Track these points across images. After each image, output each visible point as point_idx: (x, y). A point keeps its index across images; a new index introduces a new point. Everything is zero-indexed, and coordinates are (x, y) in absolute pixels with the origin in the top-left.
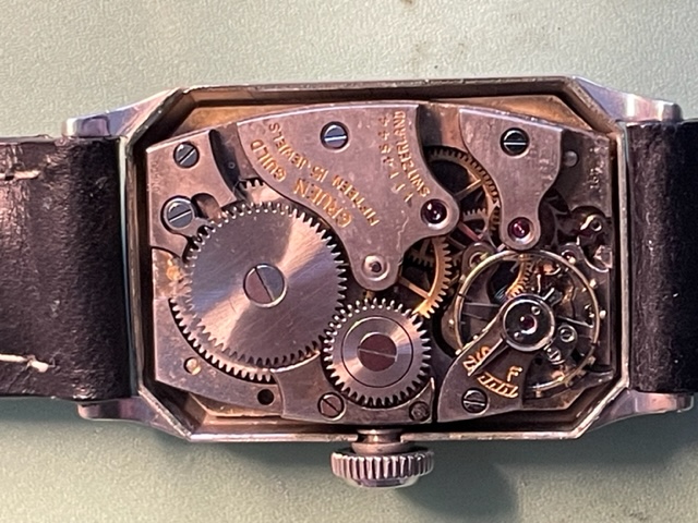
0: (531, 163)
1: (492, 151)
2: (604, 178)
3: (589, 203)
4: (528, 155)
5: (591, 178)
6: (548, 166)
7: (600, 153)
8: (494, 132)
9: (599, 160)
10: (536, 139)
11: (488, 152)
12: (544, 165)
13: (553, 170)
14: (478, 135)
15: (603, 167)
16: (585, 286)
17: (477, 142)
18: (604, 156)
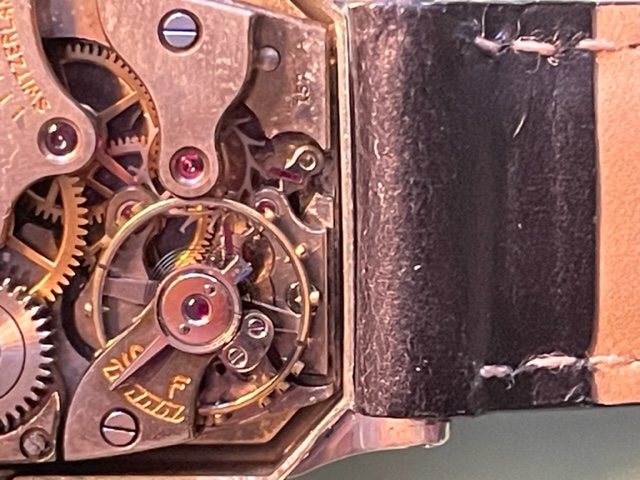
0: (204, 64)
1: (145, 45)
2: (318, 90)
3: (295, 128)
4: (201, 50)
5: (298, 89)
6: (230, 68)
7: (312, 51)
8: (148, 14)
9: (310, 61)
10: (212, 27)
11: (140, 46)
12: (223, 66)
13: (238, 75)
14: (124, 21)
15: (316, 73)
16: (288, 254)
17: (123, 30)
18: (317, 55)
